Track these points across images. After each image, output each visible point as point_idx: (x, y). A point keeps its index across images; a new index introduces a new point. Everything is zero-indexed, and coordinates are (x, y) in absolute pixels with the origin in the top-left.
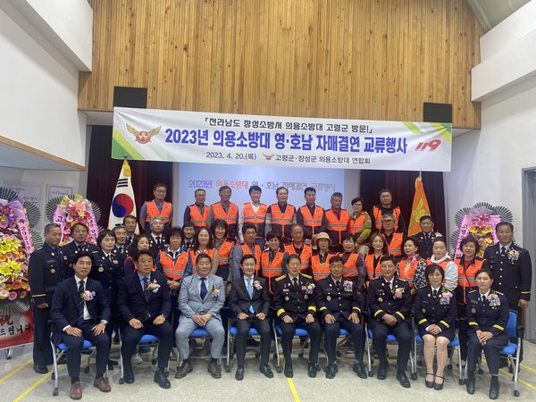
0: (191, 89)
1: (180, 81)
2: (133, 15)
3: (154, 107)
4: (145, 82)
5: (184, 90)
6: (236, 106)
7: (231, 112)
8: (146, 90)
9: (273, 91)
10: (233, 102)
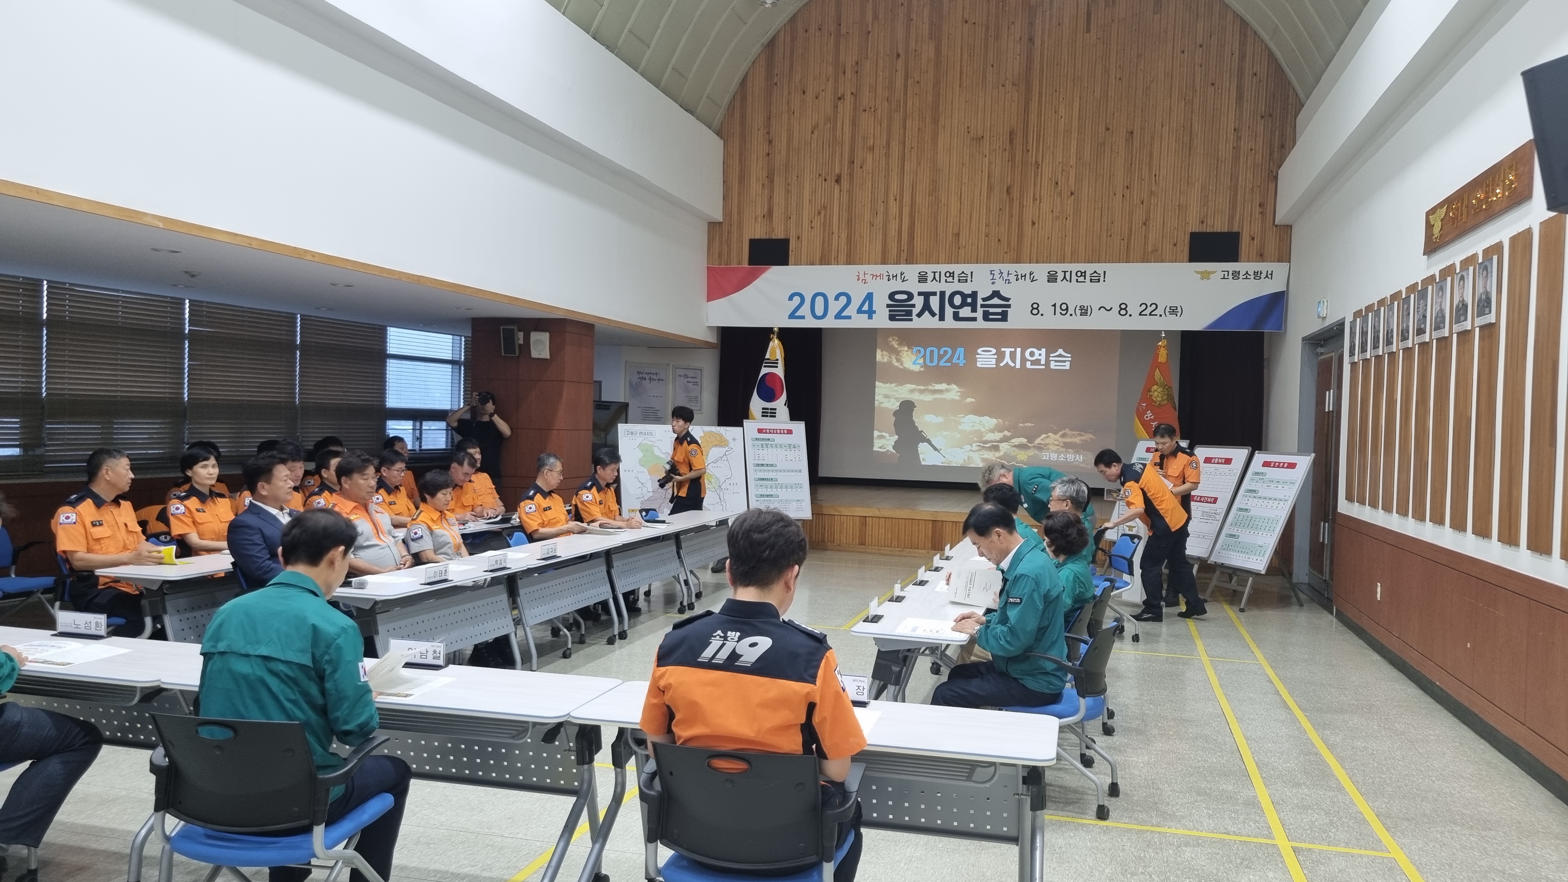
0: (844, 236)
1: (831, 226)
2: (770, 142)
3: (798, 263)
4: (786, 231)
5: (835, 236)
6: (904, 255)
7: (898, 262)
8: (788, 240)
9: (956, 231)
10: (900, 250)
